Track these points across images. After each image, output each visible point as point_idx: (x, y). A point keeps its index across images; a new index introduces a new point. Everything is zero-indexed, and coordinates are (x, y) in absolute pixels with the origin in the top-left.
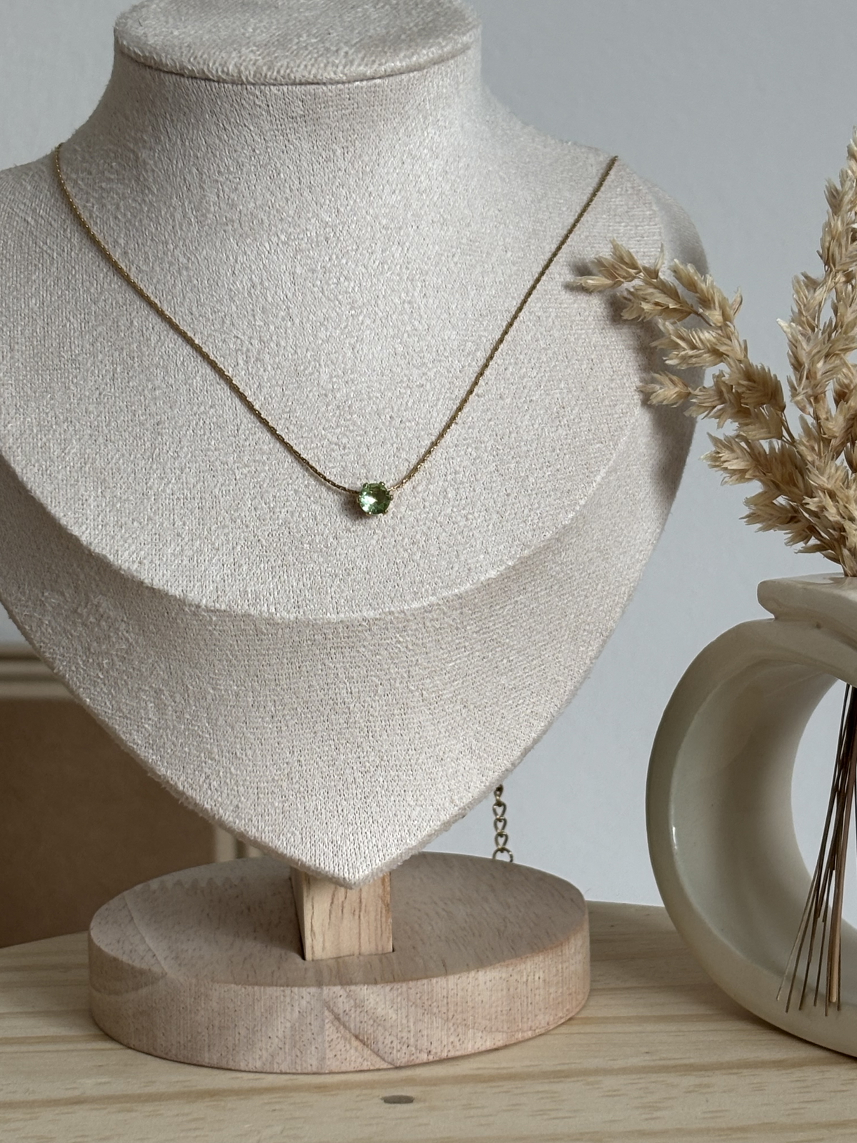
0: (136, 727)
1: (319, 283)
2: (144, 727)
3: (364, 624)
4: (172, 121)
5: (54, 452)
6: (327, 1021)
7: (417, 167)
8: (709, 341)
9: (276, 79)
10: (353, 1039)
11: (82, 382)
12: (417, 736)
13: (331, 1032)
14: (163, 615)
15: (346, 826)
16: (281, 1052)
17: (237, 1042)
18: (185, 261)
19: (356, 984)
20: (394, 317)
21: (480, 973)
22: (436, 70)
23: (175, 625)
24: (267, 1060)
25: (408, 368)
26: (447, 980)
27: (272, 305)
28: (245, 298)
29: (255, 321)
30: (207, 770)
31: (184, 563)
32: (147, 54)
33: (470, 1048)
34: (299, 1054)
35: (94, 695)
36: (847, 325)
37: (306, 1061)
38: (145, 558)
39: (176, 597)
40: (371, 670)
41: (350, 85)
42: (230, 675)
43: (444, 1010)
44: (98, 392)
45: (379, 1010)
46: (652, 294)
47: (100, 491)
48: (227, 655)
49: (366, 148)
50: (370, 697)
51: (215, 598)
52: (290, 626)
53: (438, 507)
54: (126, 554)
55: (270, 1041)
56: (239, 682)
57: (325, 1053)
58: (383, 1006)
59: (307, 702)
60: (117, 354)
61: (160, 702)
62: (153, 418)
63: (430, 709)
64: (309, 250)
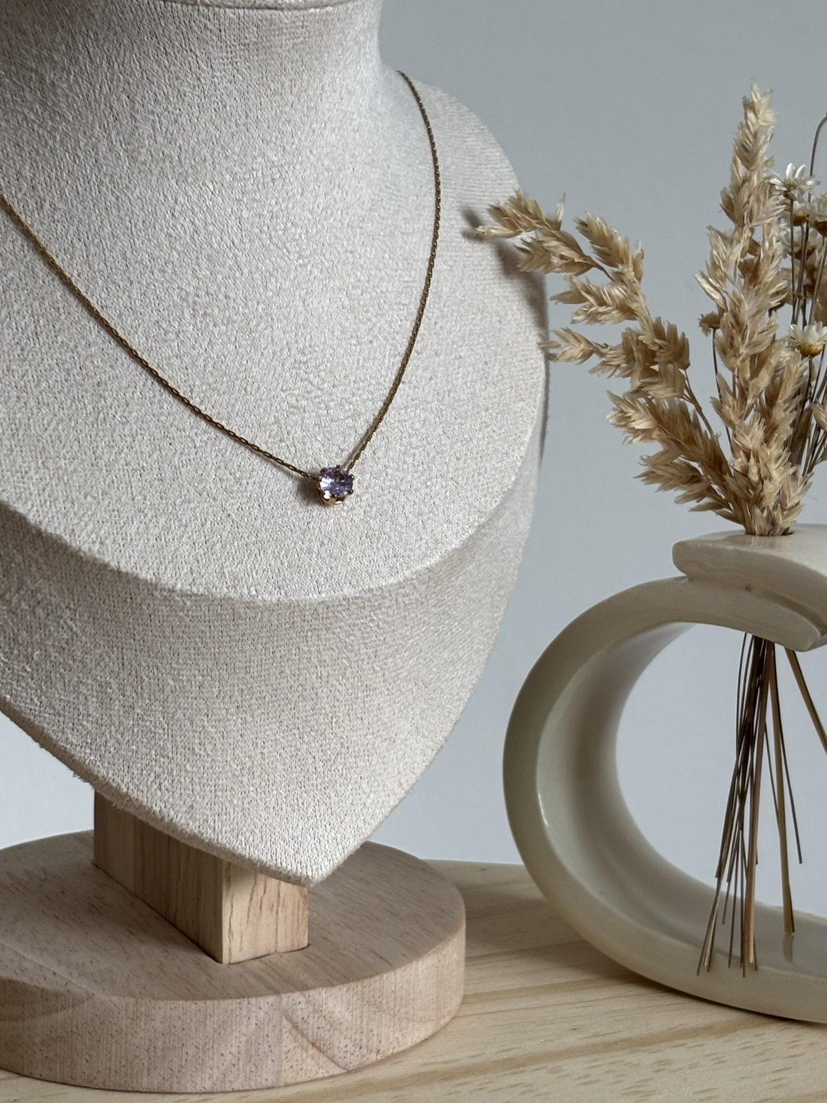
0: (71, 725)
1: (266, 229)
2: (81, 724)
3: (344, 603)
6: (284, 1031)
7: (352, 104)
8: (618, 297)
10: (310, 1046)
13: (288, 1042)
14: (125, 601)
15: (306, 820)
16: (234, 1069)
17: (184, 1063)
18: (113, 199)
19: (313, 988)
20: (339, 267)
23: (137, 612)
24: (217, 1079)
25: (355, 324)
26: (395, 974)
27: (218, 253)
28: (187, 244)
29: (200, 269)
30: (157, 769)
31: (151, 543)
34: (253, 1069)
35: (17, 691)
37: (261, 1076)
38: (106, 538)
39: (146, 580)
40: (343, 652)
41: (306, 12)
42: (197, 664)
43: (392, 1005)
44: (19, 348)
45: (336, 1013)
46: (556, 247)
47: (40, 462)
48: (196, 643)
49: (311, 82)
50: (338, 680)
51: (191, 580)
52: (270, 609)
53: (399, 474)
54: (84, 534)
55: (222, 1058)
56: (205, 672)
57: (281, 1066)
58: (340, 1009)
59: (276, 690)
60: (36, 304)
61: (105, 696)
62: (92, 377)
63: (388, 689)
64: (255, 192)
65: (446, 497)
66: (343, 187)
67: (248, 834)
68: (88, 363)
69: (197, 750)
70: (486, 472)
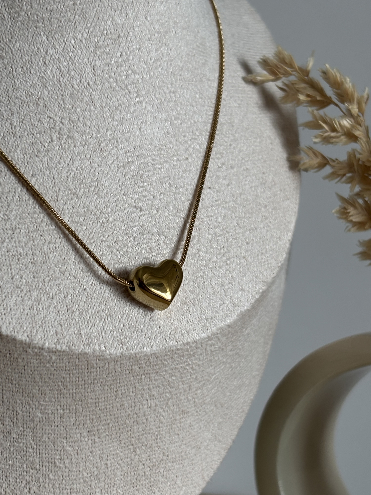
1: (113, 74)
3: (169, 354)
14: (5, 356)
20: (165, 104)
25: (176, 145)
27: (78, 92)
28: (55, 84)
29: (64, 104)
30: (28, 478)
31: (26, 312)
39: (22, 341)
42: (59, 401)
48: (59, 386)
50: (162, 408)
51: (56, 340)
52: (115, 360)
53: (208, 255)
56: (65, 407)
59: (118, 418)
63: (197, 412)
64: (105, 47)
65: (240, 272)
66: (169, 44)
69: (58, 464)
70: (266, 252)
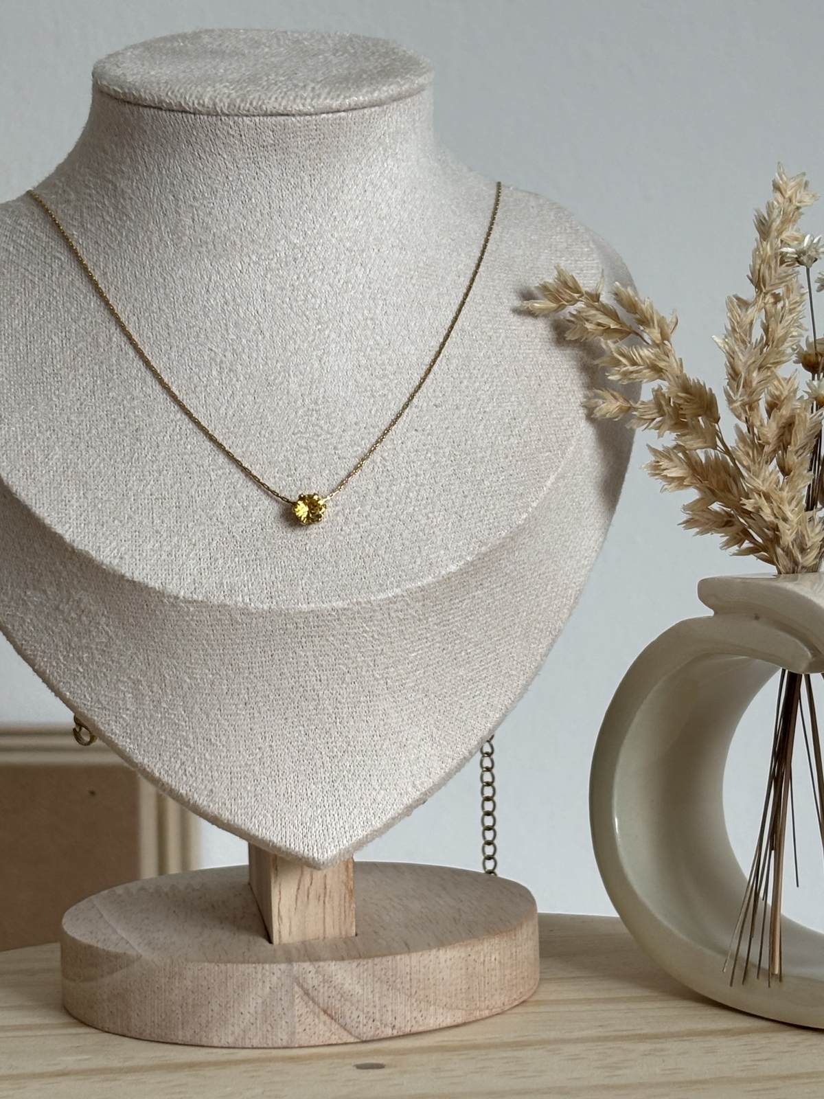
0: (114, 717)
1: (287, 300)
2: (122, 717)
3: (334, 614)
4: (150, 151)
5: (38, 457)
6: (296, 996)
7: (377, 195)
8: (649, 358)
9: (248, 111)
10: (322, 1013)
11: (63, 394)
12: (382, 722)
13: (300, 1007)
14: (143, 608)
15: (315, 808)
16: (252, 1027)
17: (210, 1019)
18: (162, 280)
19: (324, 960)
20: (358, 332)
21: (441, 951)
22: (395, 106)
23: (154, 617)
24: (238, 1036)
25: (371, 379)
26: (410, 958)
27: (244, 320)
28: (218, 313)
29: (228, 335)
30: (182, 757)
31: (163, 557)
32: (127, 91)
33: (432, 1023)
34: (269, 1028)
35: (73, 688)
36: (778, 339)
37: (276, 1036)
38: (125, 554)
39: (155, 589)
40: (340, 659)
41: (317, 117)
42: (206, 664)
43: (407, 986)
44: (79, 402)
45: (347, 985)
46: (594, 315)
47: (82, 492)
48: (203, 645)
49: (331, 176)
50: (338, 684)
51: (193, 589)
52: (263, 616)
53: (400, 507)
54: (108, 549)
55: (242, 1017)
56: (214, 671)
57: (295, 1028)
58: (350, 982)
59: (279, 689)
60: (96, 368)
61: (138, 692)
62: (132, 425)
63: (393, 697)
64: (278, 270)
67: (261, 817)
68: (131, 414)
69: (214, 741)
